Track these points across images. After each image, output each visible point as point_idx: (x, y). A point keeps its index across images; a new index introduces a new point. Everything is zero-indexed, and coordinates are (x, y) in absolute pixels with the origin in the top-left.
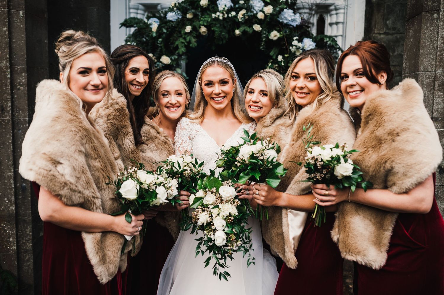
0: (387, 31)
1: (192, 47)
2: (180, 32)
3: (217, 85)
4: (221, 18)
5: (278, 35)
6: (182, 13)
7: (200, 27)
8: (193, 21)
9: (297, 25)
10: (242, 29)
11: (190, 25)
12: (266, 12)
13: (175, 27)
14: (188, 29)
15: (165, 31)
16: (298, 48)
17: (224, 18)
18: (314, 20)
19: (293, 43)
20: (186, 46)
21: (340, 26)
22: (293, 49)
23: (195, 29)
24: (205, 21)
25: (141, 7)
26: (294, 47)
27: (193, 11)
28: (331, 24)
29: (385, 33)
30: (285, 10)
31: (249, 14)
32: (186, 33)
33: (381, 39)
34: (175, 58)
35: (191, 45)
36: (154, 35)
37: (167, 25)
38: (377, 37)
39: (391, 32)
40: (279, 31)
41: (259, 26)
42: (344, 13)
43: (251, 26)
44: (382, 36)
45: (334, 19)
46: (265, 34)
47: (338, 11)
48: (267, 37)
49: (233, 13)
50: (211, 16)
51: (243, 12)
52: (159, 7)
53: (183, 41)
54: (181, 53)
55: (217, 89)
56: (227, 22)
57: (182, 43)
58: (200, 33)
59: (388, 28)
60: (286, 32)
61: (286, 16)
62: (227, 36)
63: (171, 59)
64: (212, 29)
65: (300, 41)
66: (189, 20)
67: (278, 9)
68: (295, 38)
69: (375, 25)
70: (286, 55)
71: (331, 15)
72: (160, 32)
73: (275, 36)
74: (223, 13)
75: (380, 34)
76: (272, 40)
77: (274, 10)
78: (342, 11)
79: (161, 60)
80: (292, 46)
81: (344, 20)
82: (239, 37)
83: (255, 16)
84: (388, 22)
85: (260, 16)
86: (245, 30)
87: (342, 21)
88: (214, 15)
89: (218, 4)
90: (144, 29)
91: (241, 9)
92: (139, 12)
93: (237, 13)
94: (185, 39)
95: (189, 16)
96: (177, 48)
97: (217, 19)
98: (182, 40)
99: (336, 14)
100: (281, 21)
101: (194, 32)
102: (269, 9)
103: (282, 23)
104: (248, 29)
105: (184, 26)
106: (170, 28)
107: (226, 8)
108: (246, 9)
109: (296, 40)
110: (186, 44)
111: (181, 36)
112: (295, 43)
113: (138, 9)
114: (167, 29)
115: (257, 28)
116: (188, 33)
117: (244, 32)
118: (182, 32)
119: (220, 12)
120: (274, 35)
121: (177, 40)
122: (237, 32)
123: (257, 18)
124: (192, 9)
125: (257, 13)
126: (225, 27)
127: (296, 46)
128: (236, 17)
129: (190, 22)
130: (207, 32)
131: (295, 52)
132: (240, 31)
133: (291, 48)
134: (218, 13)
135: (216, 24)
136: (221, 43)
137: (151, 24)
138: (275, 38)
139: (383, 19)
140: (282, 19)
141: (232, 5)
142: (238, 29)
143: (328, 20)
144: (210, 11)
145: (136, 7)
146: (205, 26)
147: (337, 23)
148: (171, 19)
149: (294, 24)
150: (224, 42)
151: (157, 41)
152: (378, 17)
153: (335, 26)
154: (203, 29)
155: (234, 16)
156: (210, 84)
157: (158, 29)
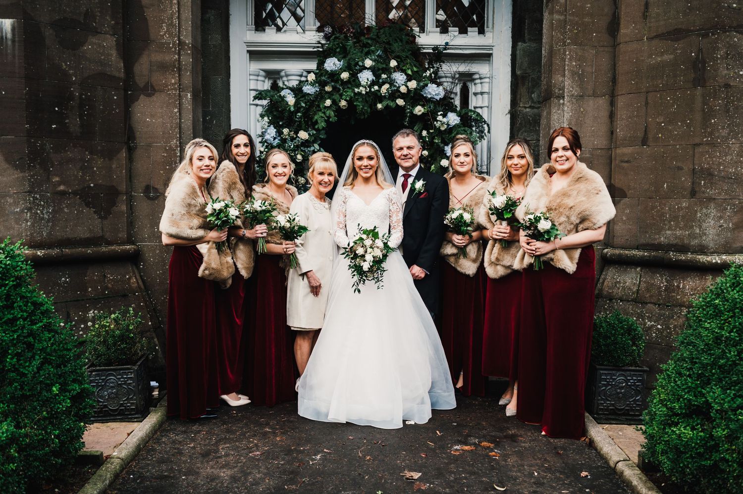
0: (532, 105)
1: (332, 122)
2: (319, 106)
3: (365, 160)
4: (364, 92)
5: (423, 110)
6: (319, 85)
7: (340, 101)
8: (333, 95)
9: (440, 98)
10: (385, 103)
11: (329, 98)
12: (410, 87)
13: (314, 101)
14: (328, 102)
15: (304, 105)
16: (443, 124)
17: (366, 92)
18: (458, 89)
19: (438, 119)
20: (326, 121)
21: (486, 96)
22: (438, 124)
23: (334, 103)
24: (347, 95)
25: (261, 73)
26: (439, 123)
27: (333, 84)
28: (475, 94)
29: (530, 107)
30: (429, 85)
31: (393, 88)
32: (326, 107)
33: (526, 112)
34: (313, 134)
35: (331, 120)
36: (292, 109)
37: (305, 99)
38: (522, 111)
39: (537, 106)
40: (423, 106)
41: (402, 100)
42: (489, 83)
43: (394, 100)
44: (528, 110)
45: (479, 89)
46: (409, 109)
47: (483, 81)
48: (411, 113)
49: (376, 88)
50: (354, 90)
51: (387, 86)
52: (283, 73)
53: (323, 115)
54: (321, 128)
55: (365, 162)
56: (369, 96)
57: (322, 117)
58: (340, 106)
59: (533, 102)
60: (430, 107)
61: (430, 90)
62: (369, 110)
63: (309, 134)
64: (355, 104)
65: (444, 116)
66: (327, 92)
67: (422, 84)
68: (439, 113)
69: (520, 99)
70: (431, 131)
71: (475, 84)
72: (299, 106)
73: (420, 111)
74: (366, 87)
75: (526, 108)
76: (416, 115)
77: (418, 85)
78: (487, 80)
79: (298, 135)
80: (437, 121)
81: (489, 90)
82: (381, 111)
83: (398, 90)
84: (533, 95)
85: (403, 89)
86: (388, 104)
87: (487, 91)
88: (356, 90)
89: (359, 77)
90: (280, 102)
91: (384, 83)
93: (380, 87)
94: (324, 113)
95: (328, 89)
96: (316, 122)
97: (360, 94)
98: (321, 114)
99: (481, 83)
100: (425, 95)
101: (334, 106)
102: (413, 84)
103: (426, 97)
104: (392, 104)
105: (323, 99)
106: (308, 102)
107: (369, 83)
108: (389, 83)
109: (441, 115)
110: (326, 118)
111: (321, 111)
112: (440, 118)
113: (258, 75)
114: (305, 103)
115: (400, 102)
116: (328, 107)
117: (387, 107)
118: (321, 106)
119: (363, 86)
120: (419, 110)
121: (315, 114)
122: (379, 106)
123: (400, 92)
124: (332, 81)
125: (399, 87)
126: (367, 102)
127: (441, 121)
128: (379, 91)
129: (330, 95)
130: (347, 105)
131: (440, 127)
132: (382, 105)
133: (435, 123)
134: (361, 88)
135: (358, 99)
136: (362, 117)
137: (284, 97)
138: (420, 113)
139: (528, 92)
140: (425, 93)
141: (374, 78)
142: (380, 103)
143: (473, 89)
144: (351, 84)
145: (257, 73)
146: (346, 100)
147: (482, 93)
148: (308, 92)
149: (438, 98)
150: (366, 116)
151: (296, 115)
152: (523, 90)
153: (479, 96)
154: (343, 103)
155: (377, 90)
156: (361, 158)
157: (297, 104)
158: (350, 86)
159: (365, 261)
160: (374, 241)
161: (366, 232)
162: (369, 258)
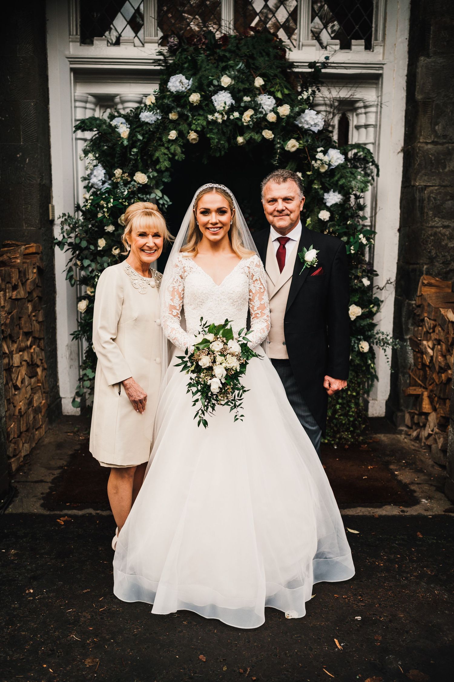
0: (436, 140)
1: (178, 161)
2: (160, 139)
3: (214, 214)
4: (220, 121)
5: (297, 145)
6: (162, 112)
7: (189, 133)
8: (179, 124)
9: (319, 131)
10: (248, 136)
11: (174, 129)
12: (281, 114)
13: (154, 133)
14: (173, 135)
15: (140, 137)
16: (323, 163)
17: (224, 121)
18: (336, 121)
19: (317, 157)
20: (170, 159)
21: (371, 130)
22: (316, 164)
23: (182, 135)
24: (198, 124)
25: (91, 98)
26: (319, 162)
27: (179, 109)
28: (358, 127)
29: (433, 143)
30: (307, 111)
31: (259, 116)
32: (170, 141)
33: (427, 150)
34: (153, 176)
35: (176, 158)
36: (126, 143)
37: (142, 129)
38: (423, 147)
39: (441, 141)
40: (298, 140)
41: (270, 132)
42: (377, 112)
43: (259, 132)
44: (430, 146)
45: (362, 120)
46: (279, 143)
47: (368, 110)
48: (282, 148)
49: (236, 114)
50: (207, 118)
51: (249, 113)
52: (117, 100)
53: (166, 151)
54: (163, 169)
55: (213, 218)
56: (227, 126)
57: (165, 154)
58: (188, 140)
59: (436, 136)
60: (307, 141)
61: (307, 118)
62: (227, 145)
63: (149, 177)
64: (208, 136)
65: (325, 152)
66: (172, 121)
67: (297, 109)
68: (319, 150)
69: (421, 132)
70: (309, 173)
71: (357, 115)
72: (134, 139)
73: (294, 146)
74: (222, 114)
75: (427, 143)
76: (289, 151)
77: (292, 110)
78: (373, 109)
79: (134, 178)
80: (316, 160)
81: (376, 121)
82: (241, 147)
83: (264, 119)
84: (437, 128)
85: (272, 117)
86: (251, 137)
87: (374, 123)
88: (210, 117)
89: (214, 100)
90: (110, 134)
91: (246, 109)
92: (89, 105)
93: (241, 114)
94: (168, 148)
95: (173, 116)
96: (158, 161)
97: (214, 122)
98: (164, 150)
99: (366, 113)
100: (300, 125)
101: (180, 139)
102: (285, 110)
103: (302, 128)
104: (256, 137)
105: (167, 131)
106: (147, 133)
107: (227, 108)
108: (254, 109)
109: (321, 151)
110: (170, 156)
111: (163, 145)
112: (320, 156)
113: (86, 102)
114: (143, 135)
115: (268, 134)
116: (173, 141)
117: (250, 142)
118: (164, 139)
119: (218, 112)
120: (292, 145)
121: (156, 150)
122: (240, 140)
123: (267, 121)
124: (178, 106)
125: (266, 114)
126: (224, 133)
127: (321, 160)
128: (240, 119)
129: (175, 124)
130: (198, 139)
131: (319, 168)
132: (244, 139)
133: (313, 162)
134: (216, 115)
135: (212, 129)
136: (218, 155)
137: (116, 127)
138: (294, 149)
139: (431, 123)
140: (301, 123)
141: (234, 102)
142: (241, 135)
143: (354, 121)
144: (203, 110)
145: (84, 99)
146: (196, 131)
147: (366, 126)
148: (147, 120)
149: (315, 129)
150: (223, 153)
151: (130, 151)
152: (424, 121)
153: (363, 130)
154: (193, 136)
155: (237, 118)
156: (206, 212)
157: (131, 135)
158: (201, 112)
159: (213, 376)
160: (226, 344)
161: (214, 329)
162: (219, 371)
